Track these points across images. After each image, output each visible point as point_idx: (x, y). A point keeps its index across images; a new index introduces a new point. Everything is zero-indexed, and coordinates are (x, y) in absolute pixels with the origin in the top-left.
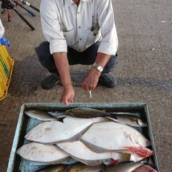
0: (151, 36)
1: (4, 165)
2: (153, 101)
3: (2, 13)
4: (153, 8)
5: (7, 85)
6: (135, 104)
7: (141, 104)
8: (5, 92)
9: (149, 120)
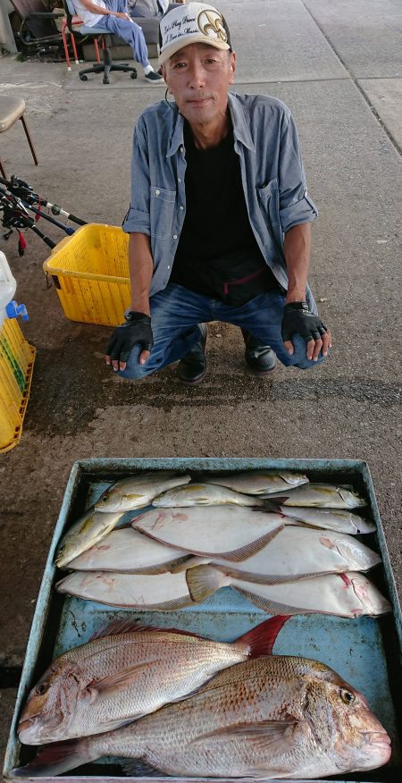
0: (356, 278)
1: (21, 618)
2: (373, 435)
3: (6, 237)
4: (356, 209)
5: (21, 410)
6: (338, 462)
7: (352, 462)
8: (17, 429)
9: (374, 493)
